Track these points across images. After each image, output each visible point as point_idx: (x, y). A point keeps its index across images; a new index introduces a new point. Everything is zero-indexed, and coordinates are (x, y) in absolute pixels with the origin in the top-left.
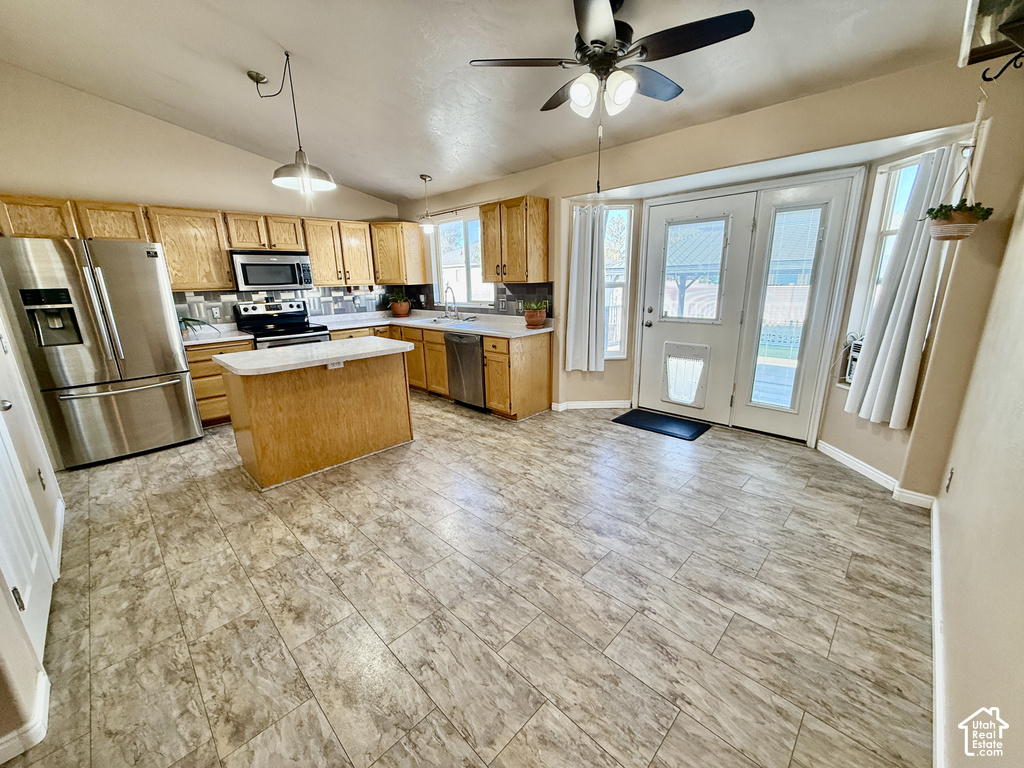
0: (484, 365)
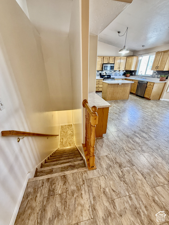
0: (146, 88)
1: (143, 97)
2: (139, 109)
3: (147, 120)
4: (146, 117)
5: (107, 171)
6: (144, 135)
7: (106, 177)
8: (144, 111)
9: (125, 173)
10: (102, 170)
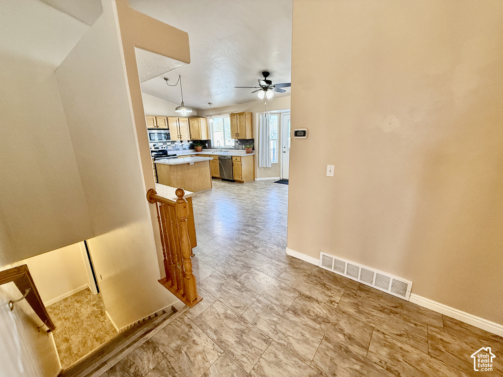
0: (233, 165)
1: (233, 181)
2: (233, 199)
3: (248, 210)
4: (246, 207)
5: (220, 293)
6: (251, 229)
7: (222, 300)
8: (240, 199)
9: (243, 281)
10: (211, 296)
